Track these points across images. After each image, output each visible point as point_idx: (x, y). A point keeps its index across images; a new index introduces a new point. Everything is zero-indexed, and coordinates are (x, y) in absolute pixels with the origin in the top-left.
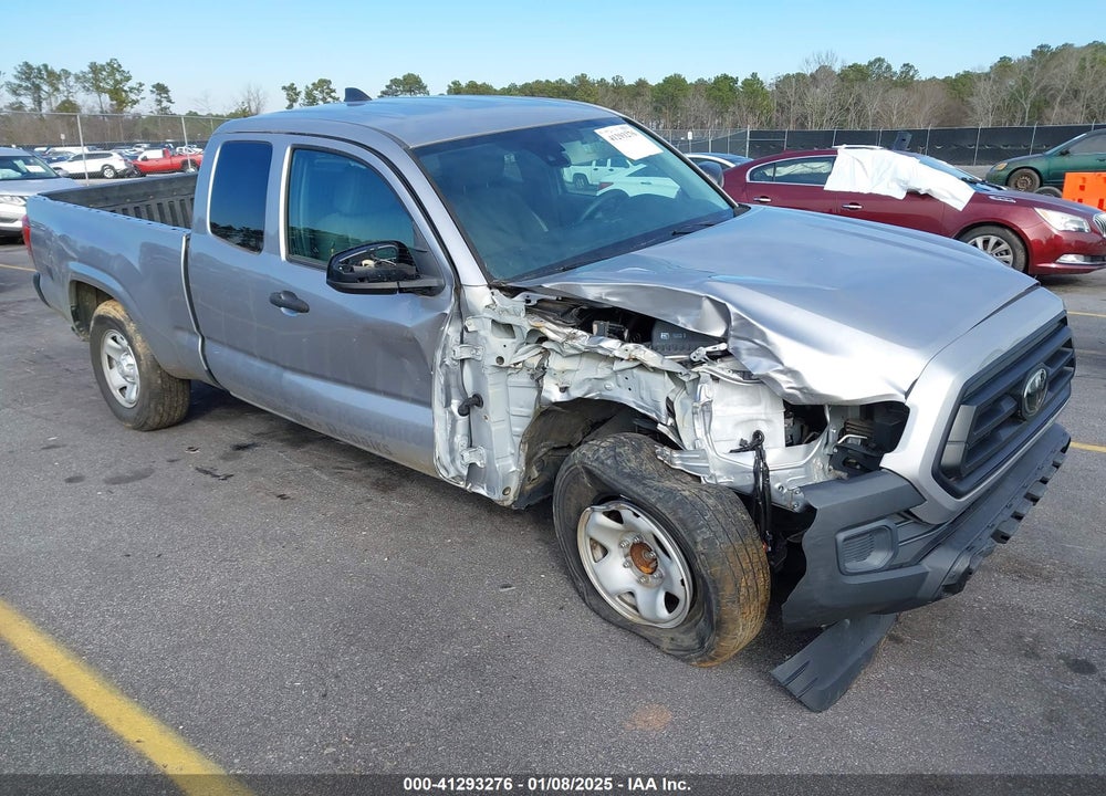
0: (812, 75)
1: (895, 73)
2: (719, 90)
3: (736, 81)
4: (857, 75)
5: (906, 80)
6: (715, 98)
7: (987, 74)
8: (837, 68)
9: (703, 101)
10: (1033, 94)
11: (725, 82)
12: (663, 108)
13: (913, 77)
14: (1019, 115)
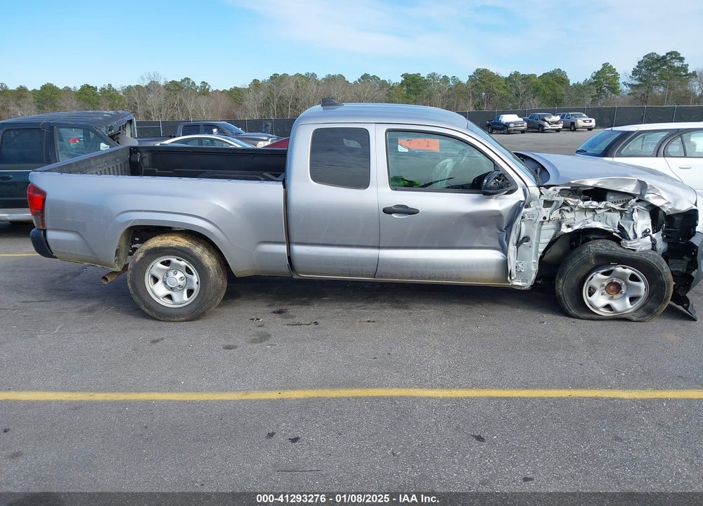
0: (146, 87)
1: (198, 87)
2: (86, 95)
3: (96, 89)
4: (175, 88)
5: (204, 91)
6: (84, 100)
7: (249, 89)
8: (162, 83)
9: (75, 102)
10: (276, 100)
11: (87, 89)
12: (45, 107)
13: (208, 89)
14: (271, 112)
